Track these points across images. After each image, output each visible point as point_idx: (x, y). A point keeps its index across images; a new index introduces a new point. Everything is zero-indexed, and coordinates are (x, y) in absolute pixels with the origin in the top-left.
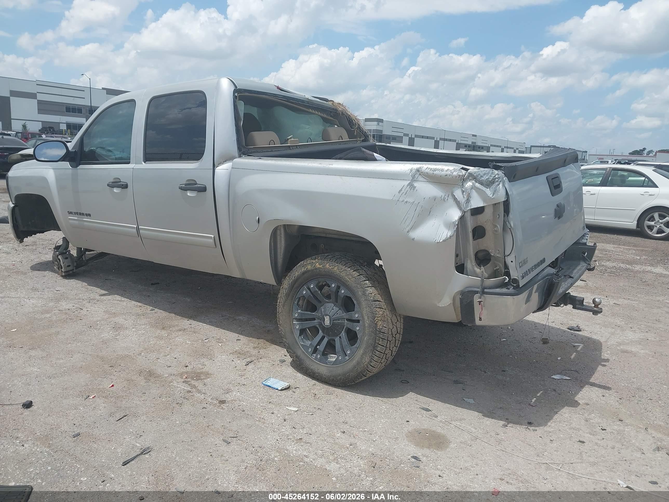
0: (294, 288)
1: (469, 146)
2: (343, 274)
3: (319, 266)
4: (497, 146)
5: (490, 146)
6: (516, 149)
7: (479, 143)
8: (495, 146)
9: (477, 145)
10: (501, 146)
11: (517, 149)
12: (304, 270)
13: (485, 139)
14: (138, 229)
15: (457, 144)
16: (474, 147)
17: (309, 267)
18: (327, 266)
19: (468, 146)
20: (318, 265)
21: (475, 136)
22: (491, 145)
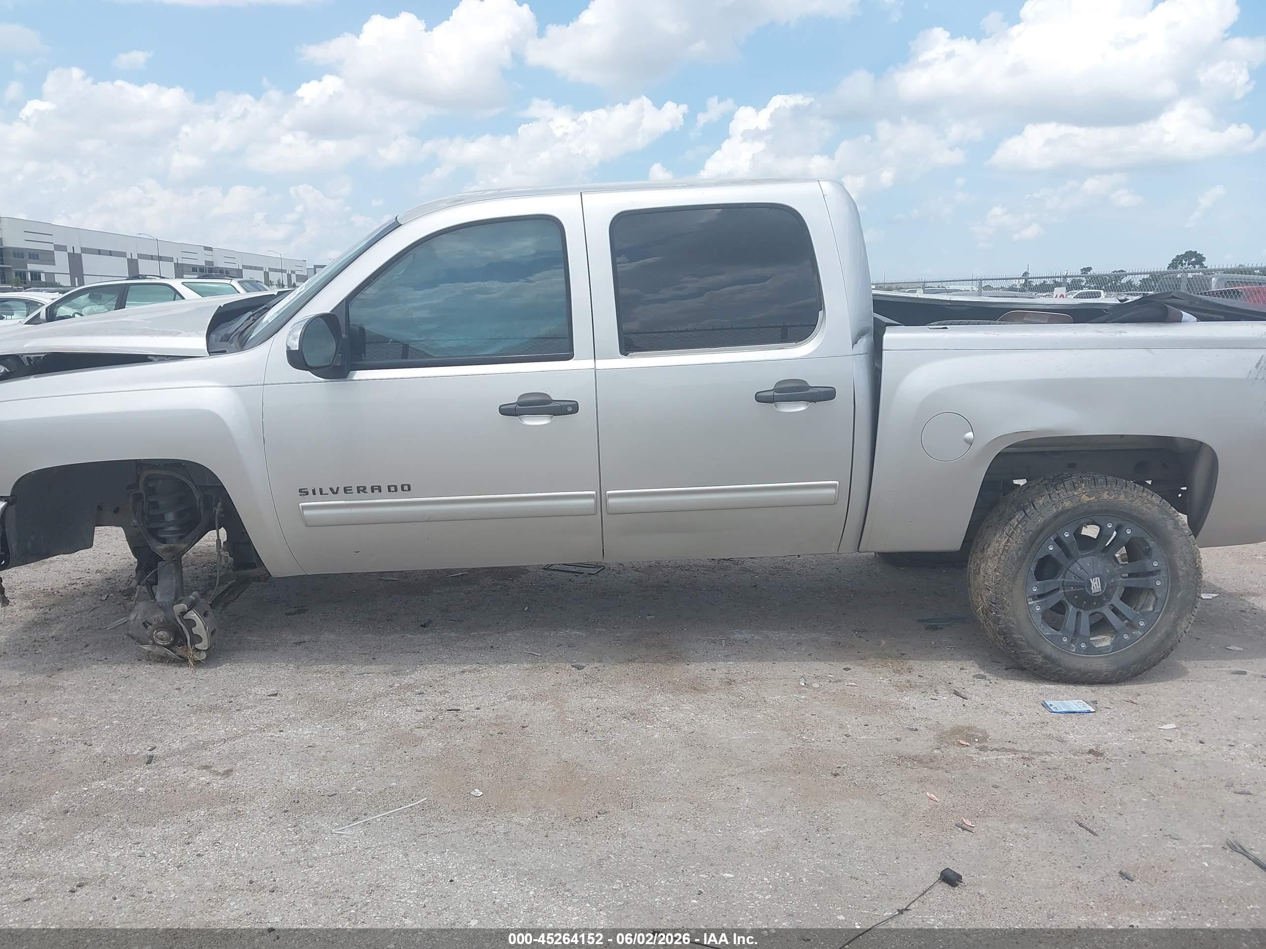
0: (1035, 544)
1: (202, 269)
2: (1137, 503)
3: (1088, 499)
4: (256, 268)
5: (241, 268)
6: (290, 273)
7: (220, 264)
8: (251, 268)
9: (217, 268)
10: (263, 268)
11: (293, 272)
12: (1057, 512)
13: (230, 255)
14: (601, 498)
15: (177, 265)
16: (211, 270)
17: (1067, 504)
18: (1105, 496)
19: (198, 270)
20: (1085, 498)
21: (210, 249)
22: (245, 267)
